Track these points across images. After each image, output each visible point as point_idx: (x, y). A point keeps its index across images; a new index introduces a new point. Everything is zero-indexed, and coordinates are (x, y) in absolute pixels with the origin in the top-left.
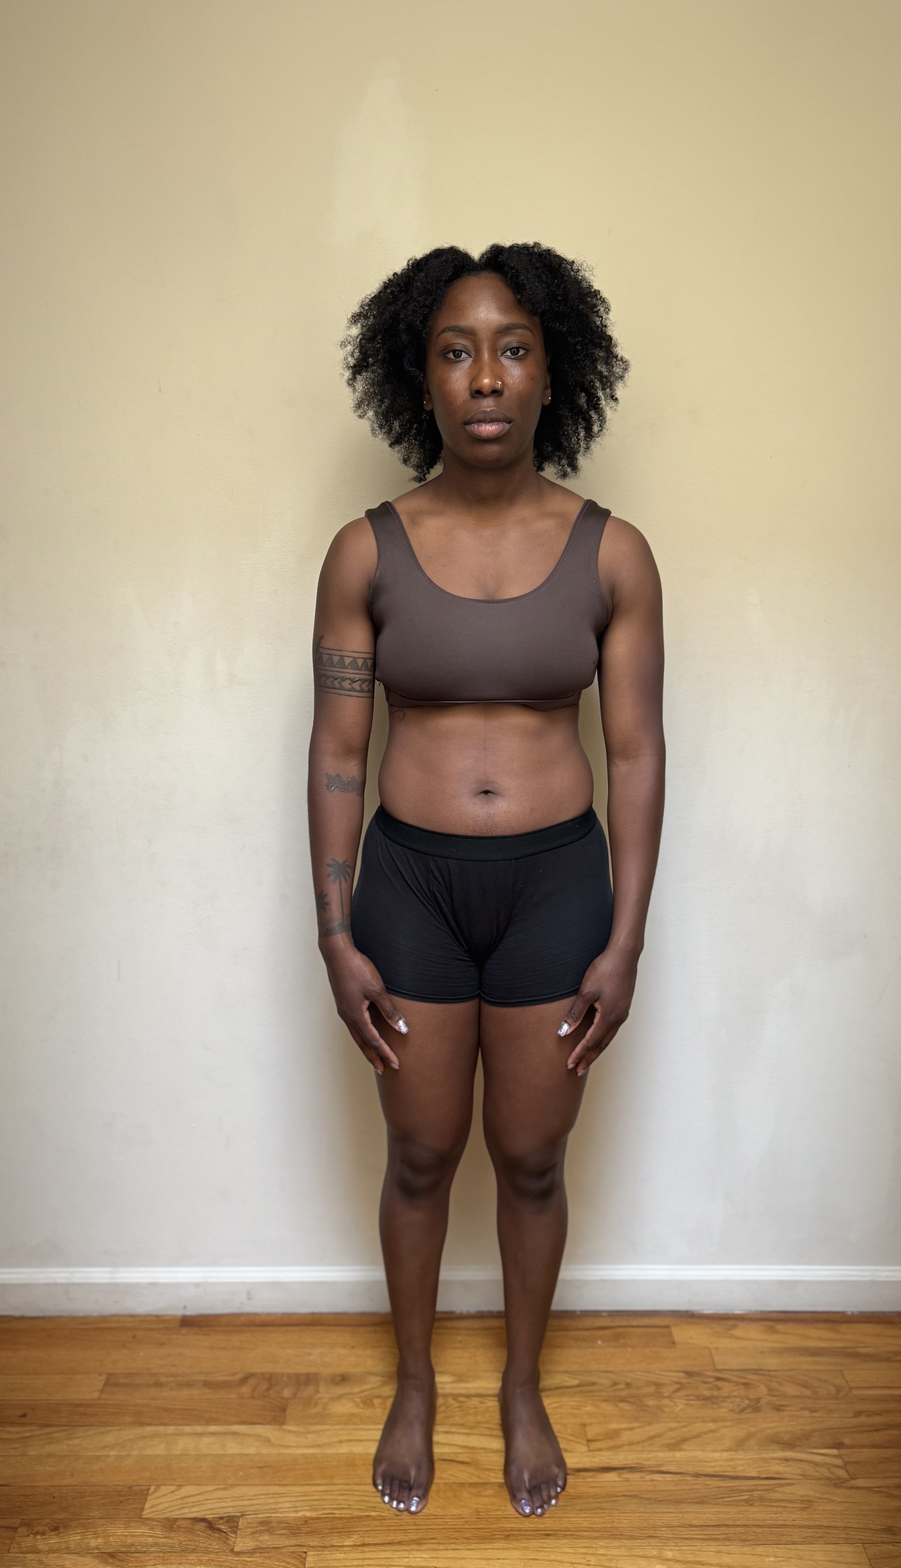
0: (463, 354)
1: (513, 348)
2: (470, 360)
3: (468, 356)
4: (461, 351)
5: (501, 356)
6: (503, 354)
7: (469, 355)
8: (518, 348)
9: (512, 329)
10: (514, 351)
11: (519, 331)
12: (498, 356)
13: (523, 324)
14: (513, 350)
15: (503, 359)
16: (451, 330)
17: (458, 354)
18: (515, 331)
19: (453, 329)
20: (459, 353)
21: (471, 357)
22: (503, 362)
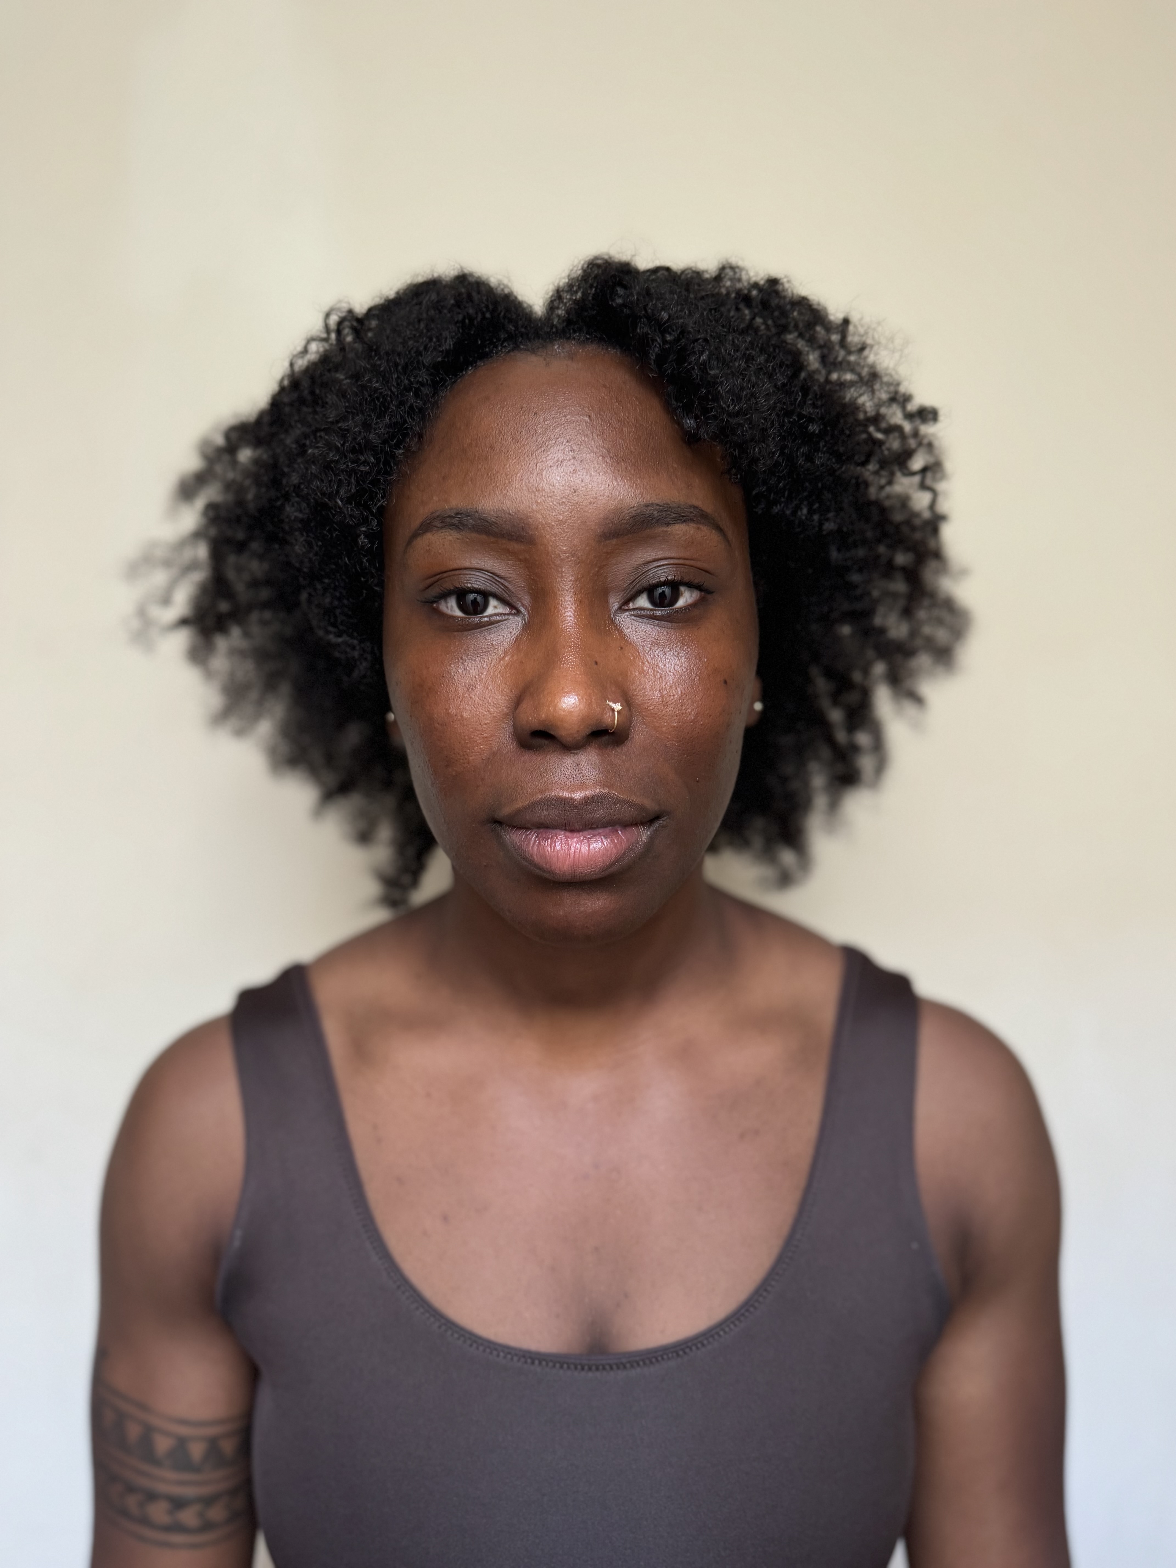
0: (493, 602)
1: (660, 584)
2: (515, 625)
3: (507, 610)
4: (486, 595)
5: (621, 609)
6: (626, 603)
7: (512, 606)
8: (675, 586)
9: (659, 521)
10: (663, 594)
11: (680, 530)
12: (609, 611)
13: (695, 507)
14: (660, 590)
15: (626, 621)
16: (453, 526)
17: (475, 602)
18: (669, 529)
19: (455, 521)
20: (479, 599)
21: (518, 612)
22: (626, 631)
